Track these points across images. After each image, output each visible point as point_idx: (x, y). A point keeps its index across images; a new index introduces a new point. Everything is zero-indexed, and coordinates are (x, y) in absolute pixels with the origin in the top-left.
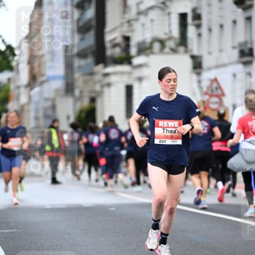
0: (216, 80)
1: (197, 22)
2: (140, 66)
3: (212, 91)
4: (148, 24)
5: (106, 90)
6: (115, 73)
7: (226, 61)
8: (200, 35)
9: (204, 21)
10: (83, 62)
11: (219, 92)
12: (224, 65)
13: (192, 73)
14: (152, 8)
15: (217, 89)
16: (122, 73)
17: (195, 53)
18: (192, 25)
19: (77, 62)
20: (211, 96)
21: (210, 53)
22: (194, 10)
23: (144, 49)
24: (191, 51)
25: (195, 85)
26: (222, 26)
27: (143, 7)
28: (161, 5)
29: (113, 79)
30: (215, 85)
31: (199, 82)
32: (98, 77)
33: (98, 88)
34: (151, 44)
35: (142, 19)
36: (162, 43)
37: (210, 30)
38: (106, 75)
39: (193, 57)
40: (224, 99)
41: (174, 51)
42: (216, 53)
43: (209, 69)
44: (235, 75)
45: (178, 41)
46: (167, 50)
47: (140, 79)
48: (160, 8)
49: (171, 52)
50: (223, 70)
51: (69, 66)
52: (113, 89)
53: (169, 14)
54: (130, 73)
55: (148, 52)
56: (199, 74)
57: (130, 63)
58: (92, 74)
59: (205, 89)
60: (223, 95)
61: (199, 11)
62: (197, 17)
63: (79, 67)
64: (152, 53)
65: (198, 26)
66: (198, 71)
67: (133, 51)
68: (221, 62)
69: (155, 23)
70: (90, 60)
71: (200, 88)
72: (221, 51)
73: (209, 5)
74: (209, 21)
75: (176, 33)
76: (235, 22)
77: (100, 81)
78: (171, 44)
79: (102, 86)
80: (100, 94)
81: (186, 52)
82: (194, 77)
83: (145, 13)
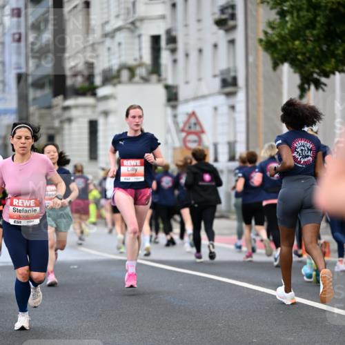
0: (194, 114)
1: (171, 46)
2: (106, 98)
3: (190, 127)
4: (115, 48)
5: (66, 126)
6: (77, 106)
7: (206, 92)
8: (175, 61)
9: (180, 45)
10: (39, 93)
11: (198, 129)
12: (204, 97)
13: (166, 106)
14: (119, 29)
15: (195, 124)
16: (85, 106)
17: (170, 82)
18: (166, 49)
19: (32, 93)
20: (189, 133)
21: (187, 83)
22: (168, 32)
23: (111, 78)
24: (165, 79)
25: (170, 120)
26: (200, 51)
27: (109, 28)
28: (129, 26)
29: (74, 113)
30: (193, 120)
31: (175, 116)
32: (57, 111)
33: (57, 124)
34: (119, 71)
35: (108, 42)
36: (132, 70)
37: (187, 55)
38: (67, 108)
39: (167, 87)
40: (204, 137)
41: (145, 80)
42: (194, 82)
43: (187, 101)
44: (216, 109)
45: (150, 68)
46: (137, 79)
47: (106, 114)
48: (129, 29)
49: (141, 81)
50: (203, 102)
51: (23, 99)
52: (74, 125)
53: (140, 36)
54: (94, 107)
55: (115, 81)
56: (174, 107)
57: (94, 94)
58: (50, 107)
59: (181, 125)
60: (203, 132)
61: (174, 33)
62: (172, 40)
63: (35, 99)
64: (120, 82)
65: (174, 51)
66: (173, 103)
67: (98, 80)
68: (200, 94)
69: (123, 46)
70: (48, 91)
71: (176, 123)
72: (200, 80)
73: (186, 26)
74: (186, 44)
75: (147, 58)
76: (215, 46)
77: (59, 116)
78: (142, 72)
79: (62, 122)
80: (60, 130)
81: (159, 81)
82: (169, 110)
83: (110, 35)
